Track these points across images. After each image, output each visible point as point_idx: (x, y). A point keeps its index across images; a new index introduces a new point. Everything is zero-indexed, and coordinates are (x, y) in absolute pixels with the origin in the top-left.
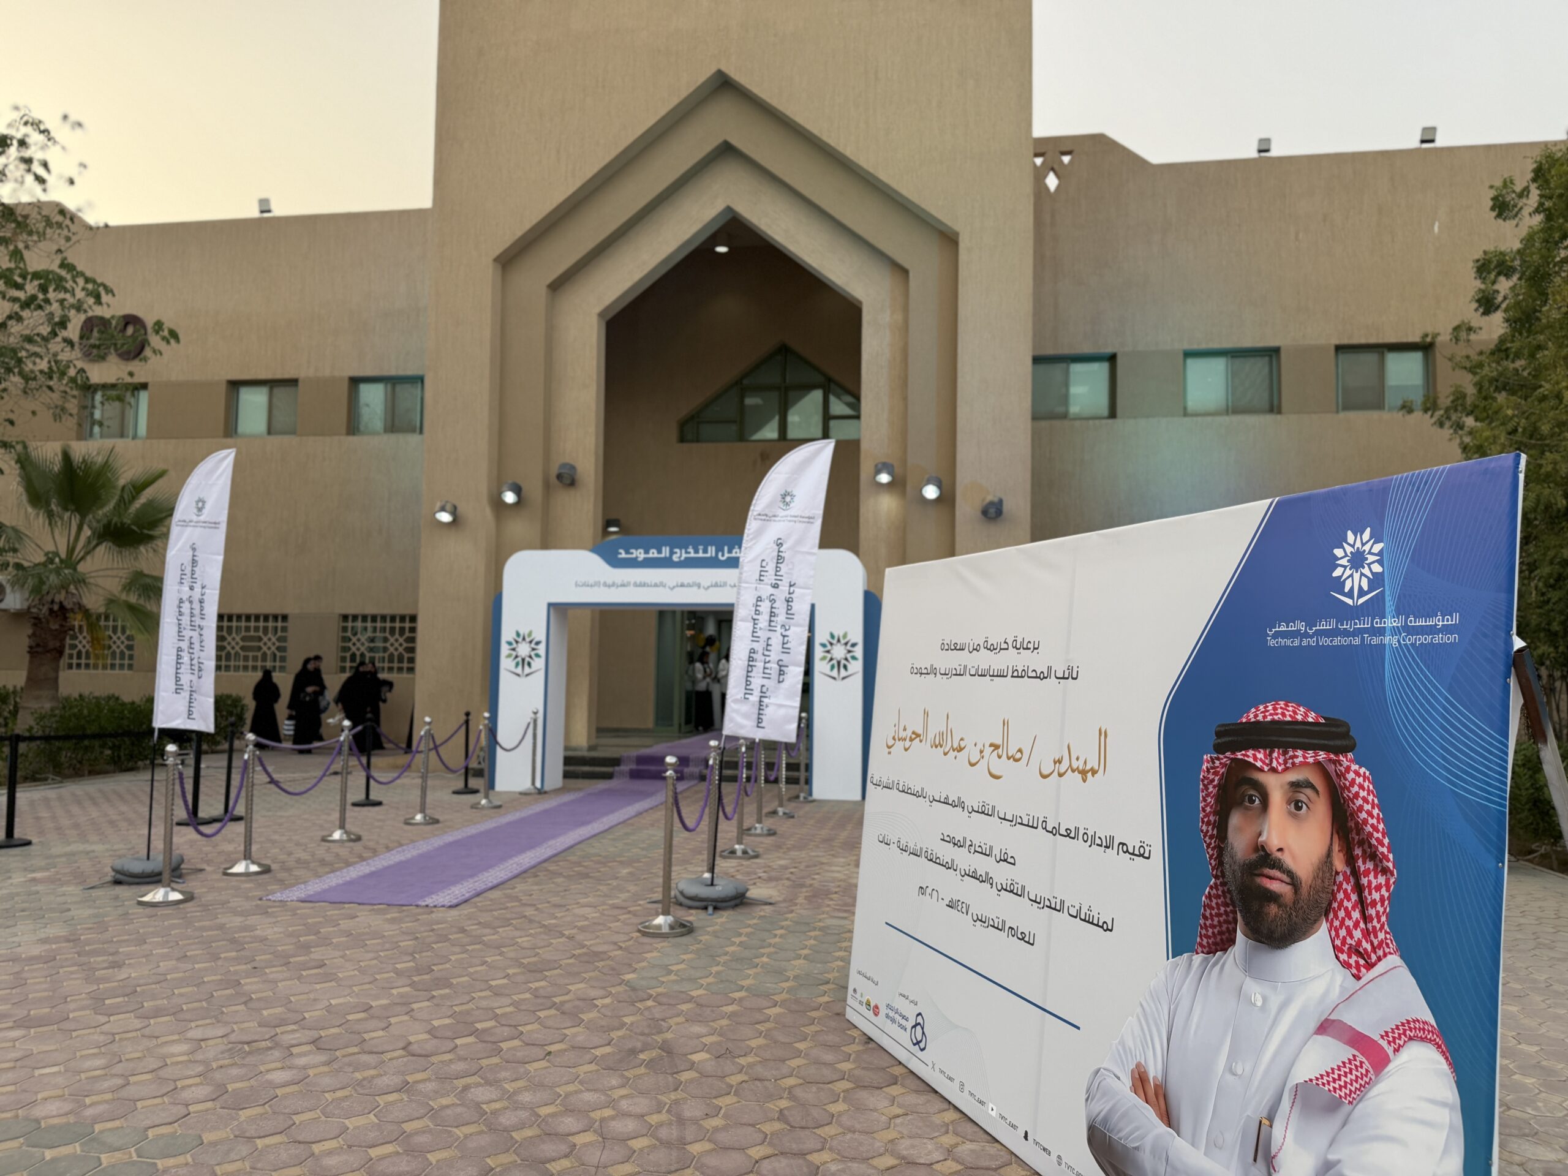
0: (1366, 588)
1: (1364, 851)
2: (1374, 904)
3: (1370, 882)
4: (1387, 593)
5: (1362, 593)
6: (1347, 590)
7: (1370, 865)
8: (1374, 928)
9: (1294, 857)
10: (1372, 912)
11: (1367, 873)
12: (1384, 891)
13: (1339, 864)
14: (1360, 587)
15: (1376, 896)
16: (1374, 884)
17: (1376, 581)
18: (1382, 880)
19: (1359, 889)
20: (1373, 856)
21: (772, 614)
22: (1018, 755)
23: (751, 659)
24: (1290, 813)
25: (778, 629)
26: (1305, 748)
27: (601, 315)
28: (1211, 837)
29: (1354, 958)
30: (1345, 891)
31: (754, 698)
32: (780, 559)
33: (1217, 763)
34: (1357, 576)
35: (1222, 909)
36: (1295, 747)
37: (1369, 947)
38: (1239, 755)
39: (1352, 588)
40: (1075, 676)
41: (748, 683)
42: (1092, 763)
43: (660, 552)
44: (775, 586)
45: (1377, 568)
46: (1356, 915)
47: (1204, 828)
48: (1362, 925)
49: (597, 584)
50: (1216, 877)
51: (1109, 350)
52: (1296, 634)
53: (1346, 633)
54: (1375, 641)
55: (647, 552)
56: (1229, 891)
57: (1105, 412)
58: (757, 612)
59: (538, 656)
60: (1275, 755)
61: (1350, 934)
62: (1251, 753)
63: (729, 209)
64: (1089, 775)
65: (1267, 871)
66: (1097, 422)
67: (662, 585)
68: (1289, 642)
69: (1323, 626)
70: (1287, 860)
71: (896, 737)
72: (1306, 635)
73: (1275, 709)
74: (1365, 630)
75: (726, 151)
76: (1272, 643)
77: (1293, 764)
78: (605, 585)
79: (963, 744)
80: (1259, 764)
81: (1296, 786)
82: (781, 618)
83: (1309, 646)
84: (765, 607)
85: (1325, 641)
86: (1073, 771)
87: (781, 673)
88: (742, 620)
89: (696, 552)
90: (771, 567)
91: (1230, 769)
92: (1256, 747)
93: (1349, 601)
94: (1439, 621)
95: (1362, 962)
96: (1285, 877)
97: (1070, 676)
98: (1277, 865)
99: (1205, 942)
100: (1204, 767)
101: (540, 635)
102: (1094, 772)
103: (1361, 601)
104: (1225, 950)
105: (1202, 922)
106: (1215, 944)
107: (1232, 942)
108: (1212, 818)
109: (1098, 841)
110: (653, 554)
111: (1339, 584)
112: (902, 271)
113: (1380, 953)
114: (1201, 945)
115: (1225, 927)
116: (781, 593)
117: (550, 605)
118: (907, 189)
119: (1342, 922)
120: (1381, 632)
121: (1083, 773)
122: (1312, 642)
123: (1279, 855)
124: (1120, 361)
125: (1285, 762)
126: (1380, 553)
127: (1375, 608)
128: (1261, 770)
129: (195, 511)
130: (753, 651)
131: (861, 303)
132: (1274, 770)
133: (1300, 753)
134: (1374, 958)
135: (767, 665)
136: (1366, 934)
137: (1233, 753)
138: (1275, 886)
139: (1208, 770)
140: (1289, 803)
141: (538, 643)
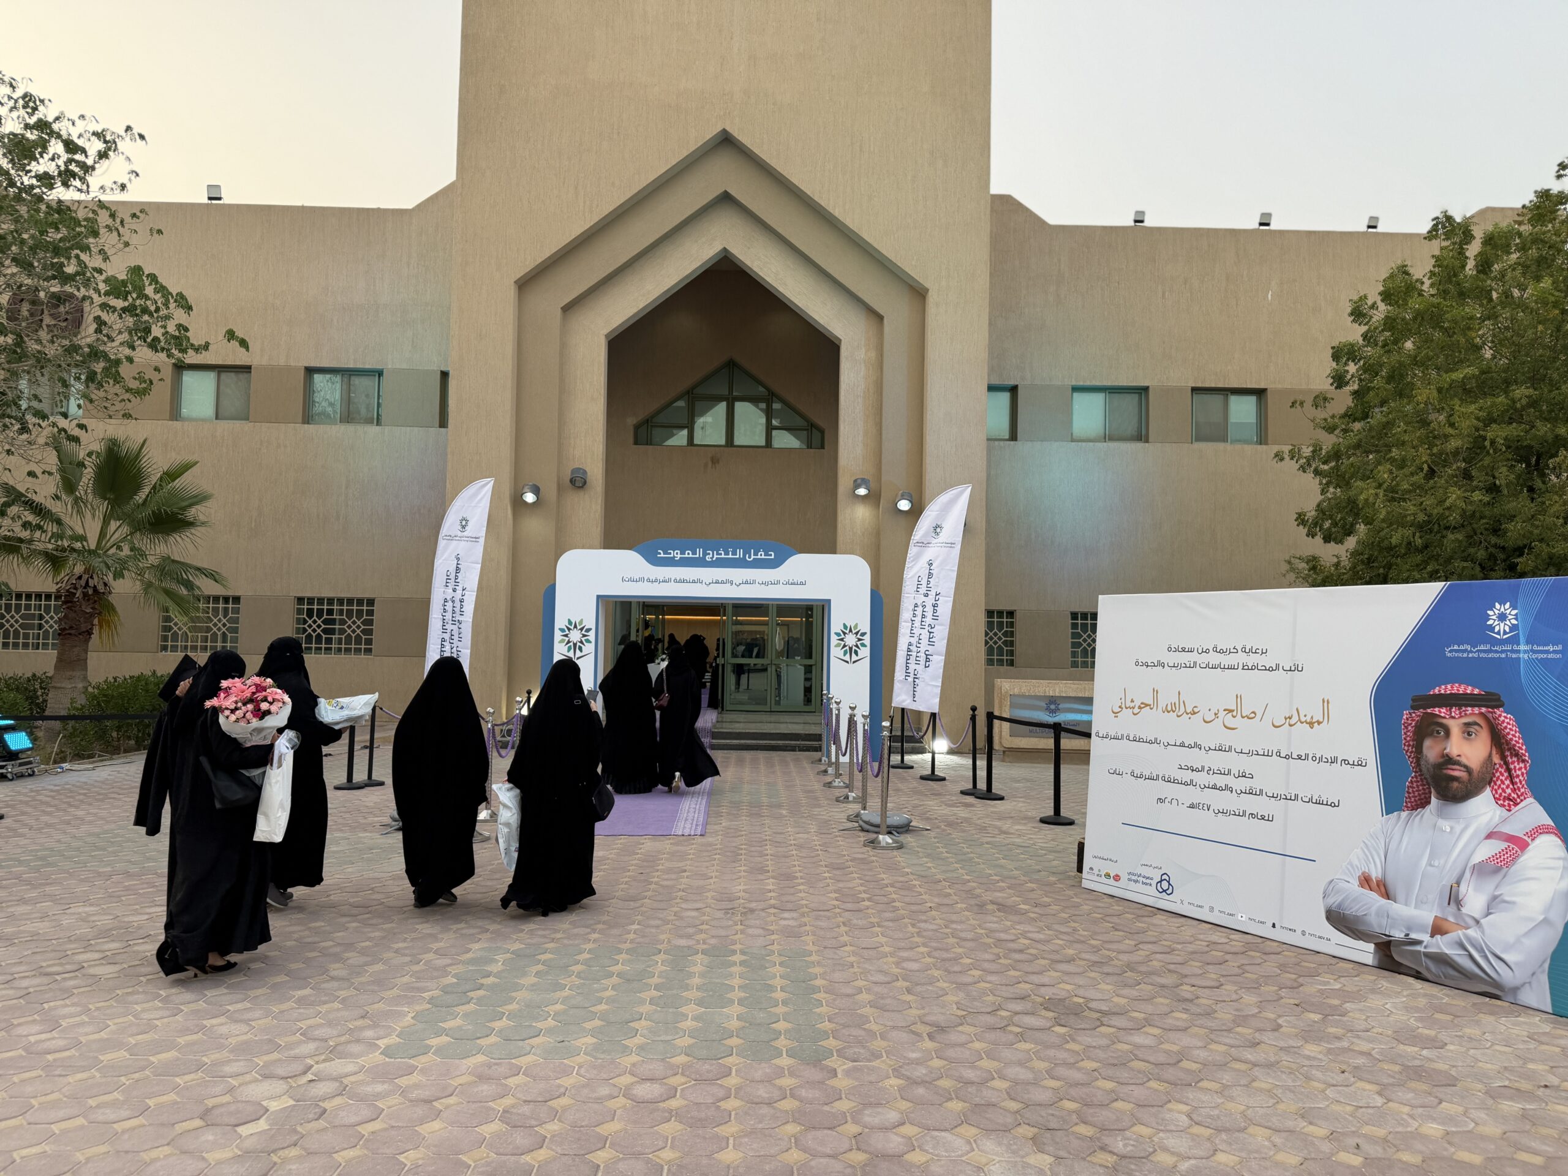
0: (1508, 630)
1: (1511, 753)
2: (1518, 776)
3: (1515, 767)
4: (1521, 634)
5: (1505, 633)
6: (1496, 630)
7: (1515, 759)
8: (1518, 787)
9: (1467, 758)
10: (1517, 780)
11: (1513, 763)
12: (1523, 770)
13: (1496, 759)
14: (1504, 630)
15: (1519, 773)
16: (1518, 767)
17: (1513, 628)
18: (1522, 765)
19: (1509, 770)
20: (1517, 755)
21: (923, 616)
22: (1253, 715)
23: (909, 650)
24: (1464, 738)
25: (926, 627)
26: (1473, 706)
27: (607, 336)
28: (1411, 752)
29: (1507, 802)
30: (1501, 772)
31: (910, 679)
32: (930, 575)
33: (1414, 715)
34: (1502, 625)
35: (1421, 788)
36: (1466, 706)
37: (1515, 796)
38: (1429, 711)
39: (1499, 631)
40: (1300, 669)
41: (907, 668)
42: (1318, 717)
43: (694, 553)
44: (926, 595)
45: (1514, 622)
46: (1507, 782)
47: (1406, 748)
48: (1511, 786)
49: (642, 580)
50: (1416, 772)
51: (1012, 383)
52: (1465, 651)
53: (1496, 652)
54: (1514, 656)
55: (683, 553)
56: (1425, 778)
57: (1006, 434)
58: (915, 615)
59: (588, 641)
60: (1454, 709)
61: (1504, 791)
62: (1437, 709)
63: (725, 249)
64: (1316, 724)
65: (1450, 766)
66: (1002, 443)
67: (700, 581)
68: (1460, 655)
69: (1482, 647)
70: (1464, 760)
71: (1123, 706)
72: (1471, 652)
73: (1452, 687)
74: (1508, 651)
75: (726, 199)
76: (1449, 655)
77: (1466, 714)
78: (649, 580)
79: (1196, 710)
80: (1443, 715)
81: (1468, 725)
82: (929, 620)
83: (1473, 657)
84: (919, 610)
85: (1482, 655)
86: (1302, 723)
87: (927, 660)
88: (905, 622)
89: (727, 553)
90: (924, 582)
91: (1423, 718)
92: (1440, 706)
93: (1498, 637)
94: (1551, 648)
95: (1511, 803)
96: (1462, 769)
97: (1296, 669)
98: (1458, 763)
99: (1409, 805)
100: (1405, 717)
101: (590, 623)
102: (1319, 723)
103: (1505, 637)
104: (1424, 807)
105: (1406, 795)
106: (1417, 805)
107: (1429, 803)
108: (1411, 743)
109: (1324, 760)
110: (688, 554)
111: (1492, 628)
112: (880, 318)
113: (1522, 798)
114: (1407, 807)
115: (1423, 796)
116: (930, 601)
117: (598, 597)
118: (887, 248)
119: (1499, 787)
120: (1518, 652)
121: (1311, 724)
122: (1476, 655)
123: (1458, 758)
124: (1021, 392)
125: (1460, 713)
126: (1516, 615)
127: (1514, 640)
128: (1444, 718)
129: (460, 528)
130: (910, 644)
131: (840, 340)
132: (1453, 718)
133: (1469, 709)
134: (1518, 800)
135: (918, 655)
136: (1514, 790)
137: (1425, 709)
138: (1456, 774)
139: (1407, 719)
140: (1464, 733)
141: (588, 630)
